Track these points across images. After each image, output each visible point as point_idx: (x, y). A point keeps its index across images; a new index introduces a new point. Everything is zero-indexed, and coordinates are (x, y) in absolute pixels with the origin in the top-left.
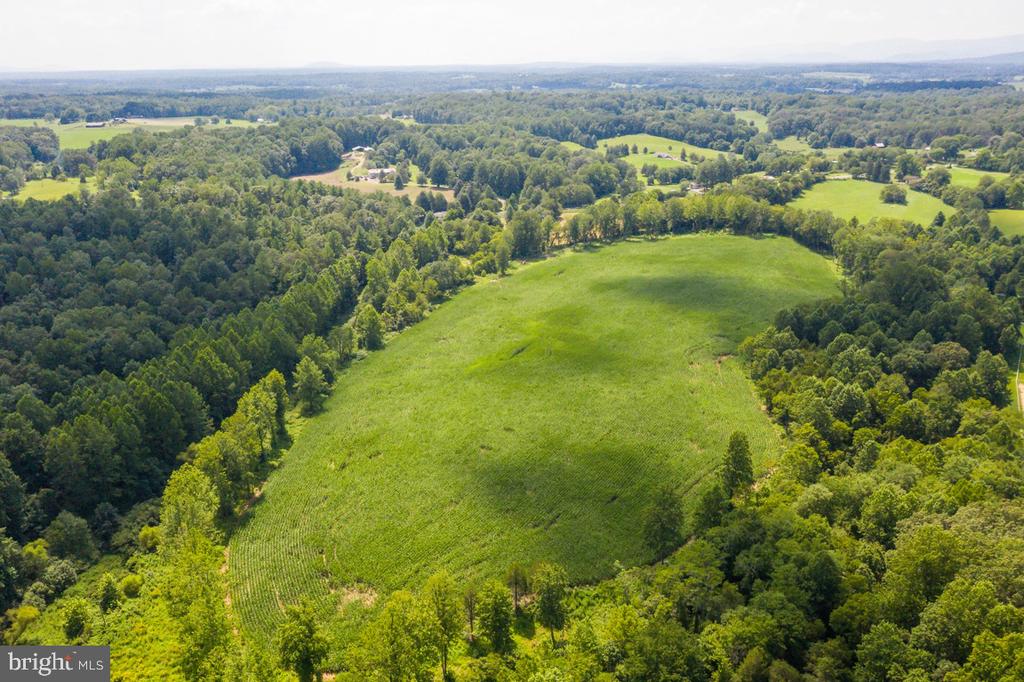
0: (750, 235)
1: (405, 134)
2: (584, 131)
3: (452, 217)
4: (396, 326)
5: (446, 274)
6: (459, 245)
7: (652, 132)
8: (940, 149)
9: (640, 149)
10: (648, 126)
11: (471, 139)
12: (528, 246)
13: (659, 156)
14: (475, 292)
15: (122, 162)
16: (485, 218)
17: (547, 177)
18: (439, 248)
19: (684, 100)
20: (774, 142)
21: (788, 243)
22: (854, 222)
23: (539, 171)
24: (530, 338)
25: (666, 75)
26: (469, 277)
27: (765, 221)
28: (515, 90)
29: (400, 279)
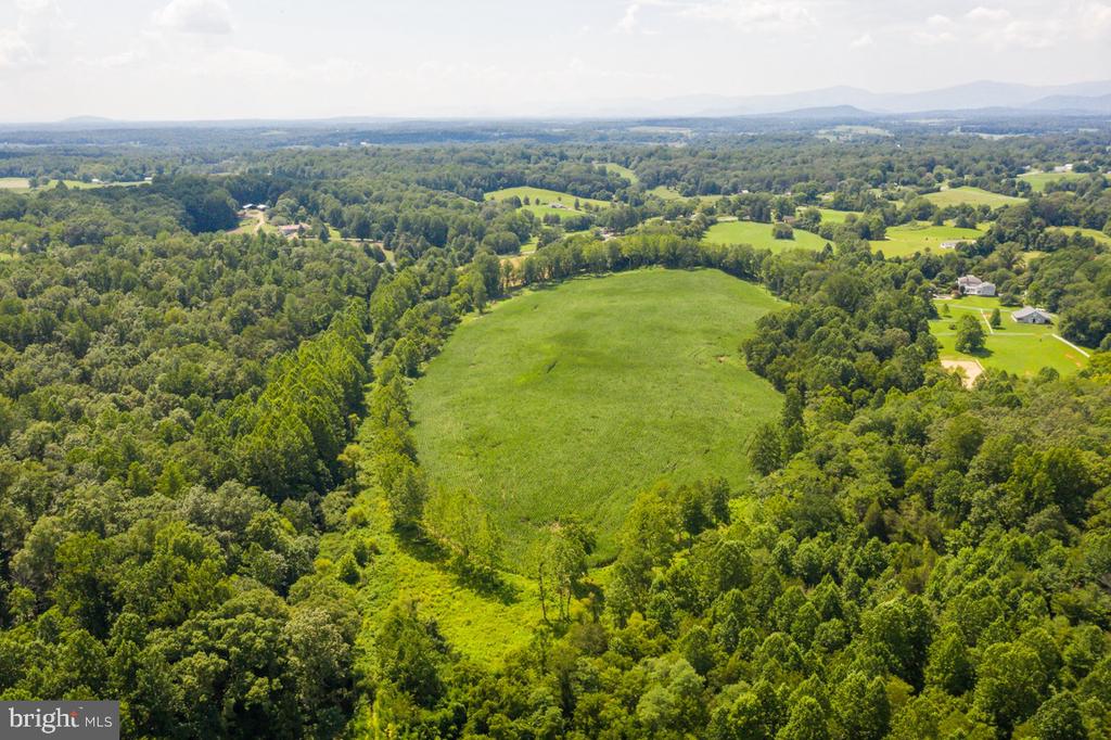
0: (682, 268)
2: (467, 185)
9: (532, 201)
10: (529, 179)
13: (554, 207)
20: (650, 191)
21: (719, 273)
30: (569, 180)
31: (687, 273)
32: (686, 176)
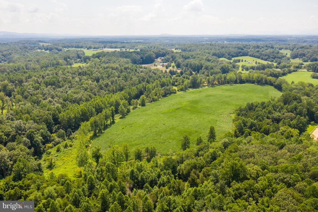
2: (229, 55)
3: (177, 76)
5: (167, 90)
6: (176, 84)
7: (250, 56)
9: (244, 60)
10: (249, 54)
11: (192, 56)
12: (195, 85)
13: (249, 63)
15: (97, 59)
16: (186, 77)
17: (209, 67)
18: (169, 84)
19: (266, 46)
20: (291, 60)
23: (207, 65)
24: (182, 106)
28: (213, 43)
29: (154, 91)
30: (261, 54)
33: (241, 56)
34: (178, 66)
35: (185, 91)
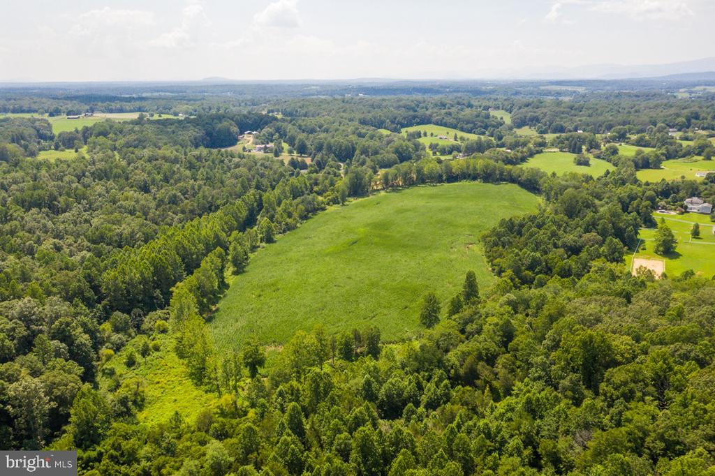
0: (492, 183)
1: (279, 124)
2: (393, 122)
3: (311, 172)
4: (282, 231)
5: (309, 203)
6: (316, 188)
7: (437, 123)
8: (615, 134)
9: (429, 134)
10: (434, 119)
11: (320, 127)
12: (358, 189)
13: (441, 138)
14: (327, 214)
16: (332, 173)
17: (370, 150)
18: (304, 190)
19: (458, 104)
20: (515, 129)
21: (515, 187)
22: (554, 174)
23: (364, 146)
24: (360, 237)
25: (448, 88)
26: (323, 205)
27: (501, 174)
28: (348, 96)
29: (283, 206)
30: (459, 120)
31: (493, 186)
32: (544, 120)
33: (418, 124)
34: (302, 150)
35: (343, 205)
